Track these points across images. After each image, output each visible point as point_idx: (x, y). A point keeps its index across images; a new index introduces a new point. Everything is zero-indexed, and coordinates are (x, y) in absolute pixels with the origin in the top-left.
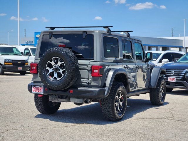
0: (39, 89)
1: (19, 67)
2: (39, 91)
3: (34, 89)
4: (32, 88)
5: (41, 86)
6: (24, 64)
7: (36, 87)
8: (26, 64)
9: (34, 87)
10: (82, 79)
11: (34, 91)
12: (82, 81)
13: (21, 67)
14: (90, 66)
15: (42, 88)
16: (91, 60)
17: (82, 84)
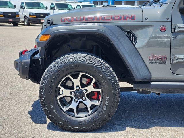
1: (10, 19)
6: (15, 16)
8: (17, 16)
13: (11, 19)
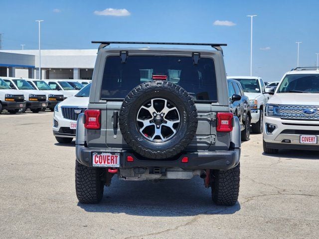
0: (109, 158)
2: (109, 161)
3: (97, 159)
4: (94, 157)
5: (113, 153)
7: (102, 154)
9: (99, 155)
10: (197, 137)
11: (98, 163)
12: (198, 140)
14: (214, 114)
15: (116, 157)
16: (213, 104)
17: (198, 145)
